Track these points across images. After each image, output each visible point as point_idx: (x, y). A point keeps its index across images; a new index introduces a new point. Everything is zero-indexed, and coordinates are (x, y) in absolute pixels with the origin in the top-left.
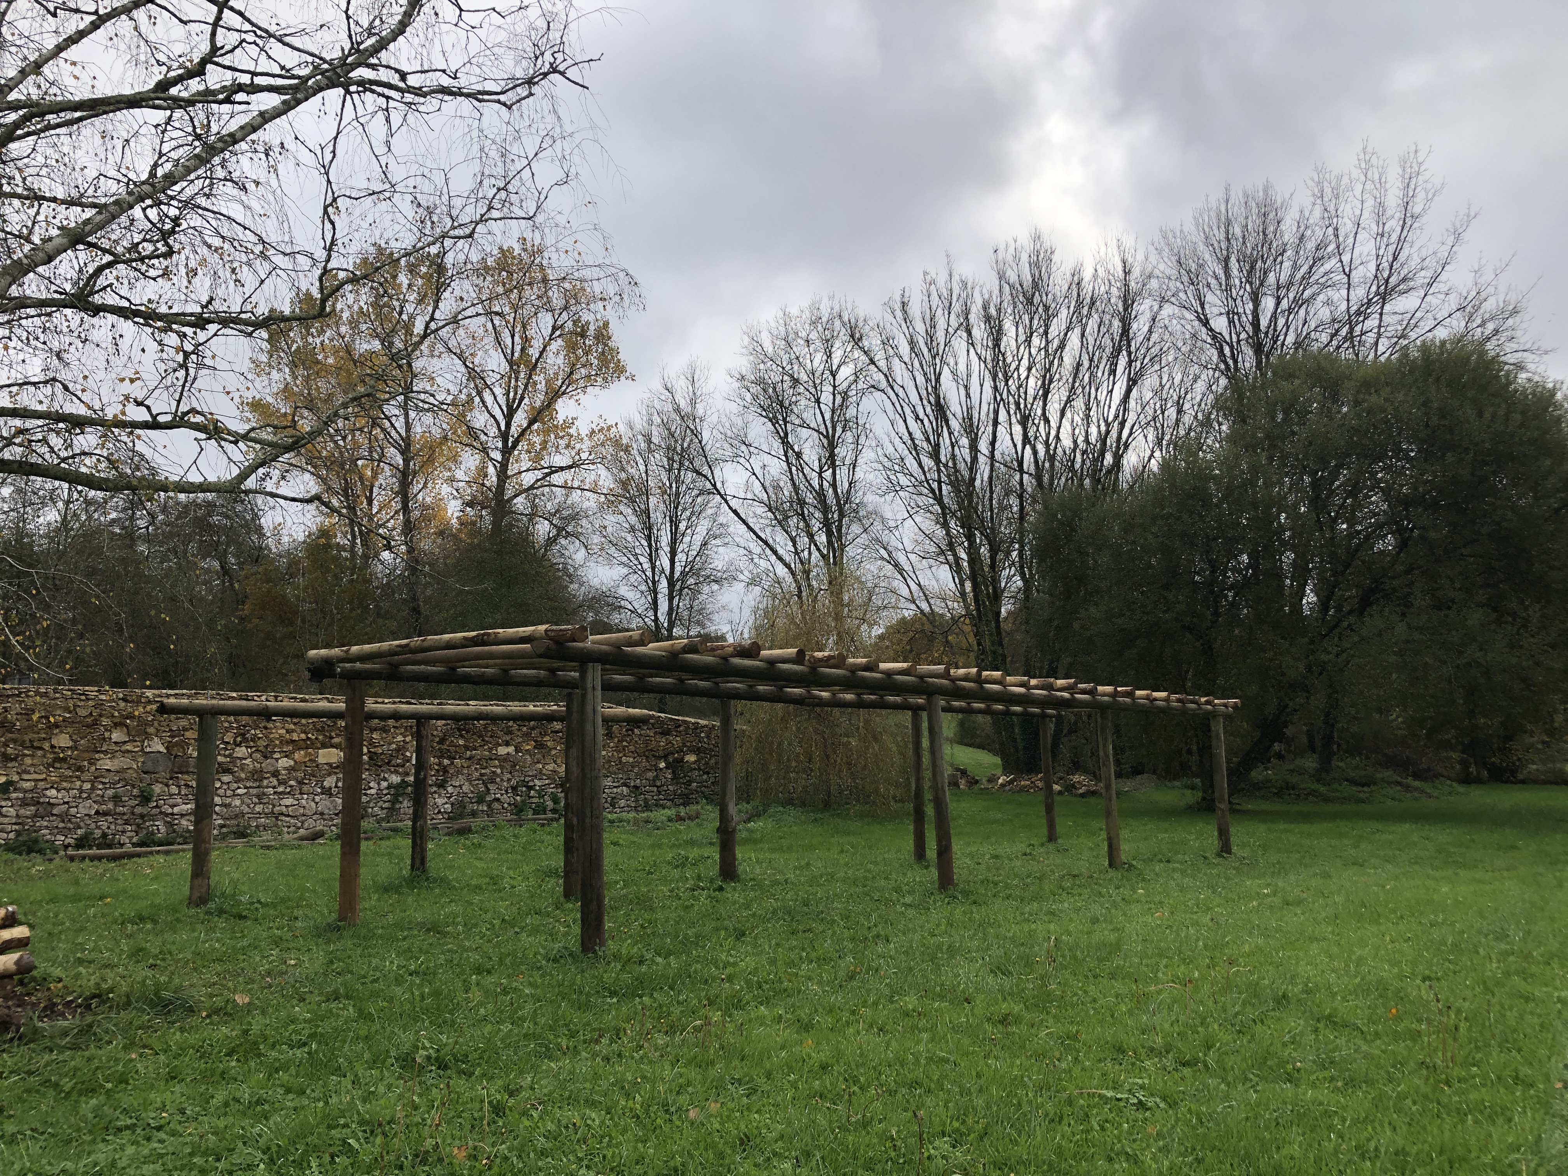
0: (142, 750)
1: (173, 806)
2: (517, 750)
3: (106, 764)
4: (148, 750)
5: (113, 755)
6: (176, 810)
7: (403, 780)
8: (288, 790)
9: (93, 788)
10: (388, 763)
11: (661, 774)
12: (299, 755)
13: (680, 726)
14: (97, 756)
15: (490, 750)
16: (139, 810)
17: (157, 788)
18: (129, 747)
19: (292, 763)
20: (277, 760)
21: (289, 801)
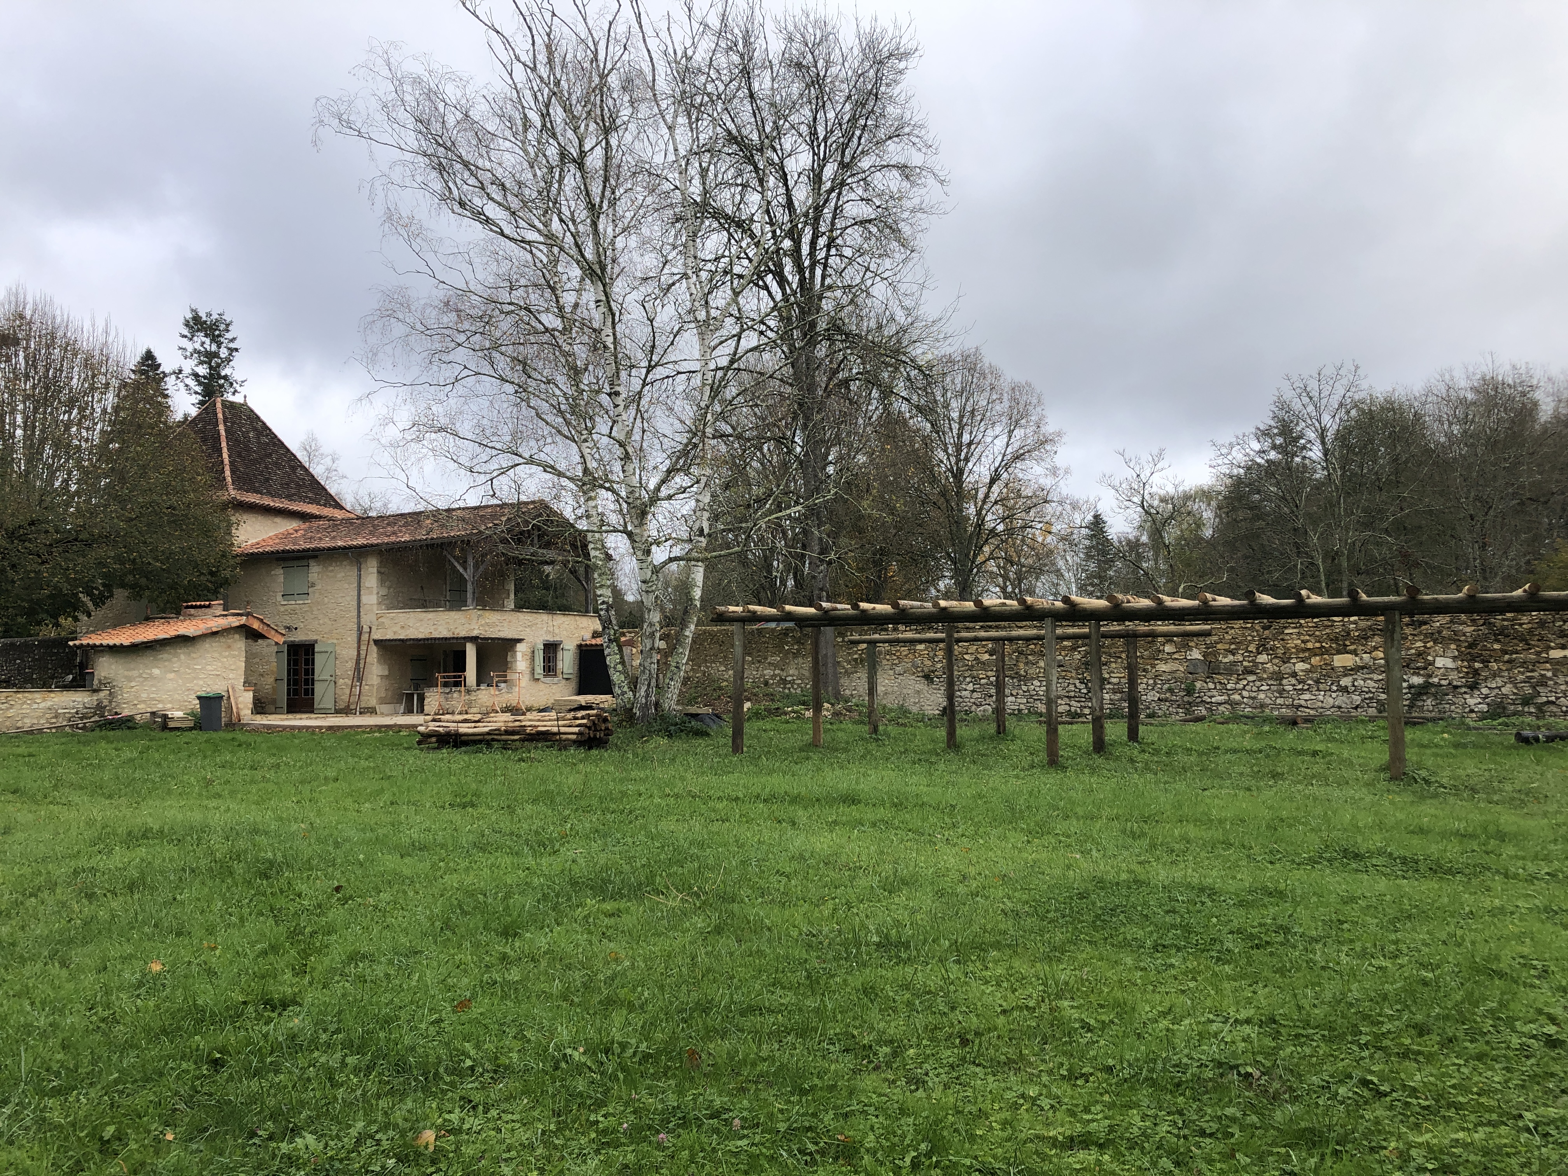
0: (1186, 658)
1: (1211, 697)
3: (1162, 667)
4: (1191, 657)
5: (1166, 661)
6: (1213, 700)
8: (1306, 687)
9: (1155, 684)
12: (1315, 660)
14: (1156, 662)
16: (1186, 699)
17: (1198, 685)
18: (1176, 656)
19: (1308, 666)
20: (1294, 664)
21: (1307, 696)
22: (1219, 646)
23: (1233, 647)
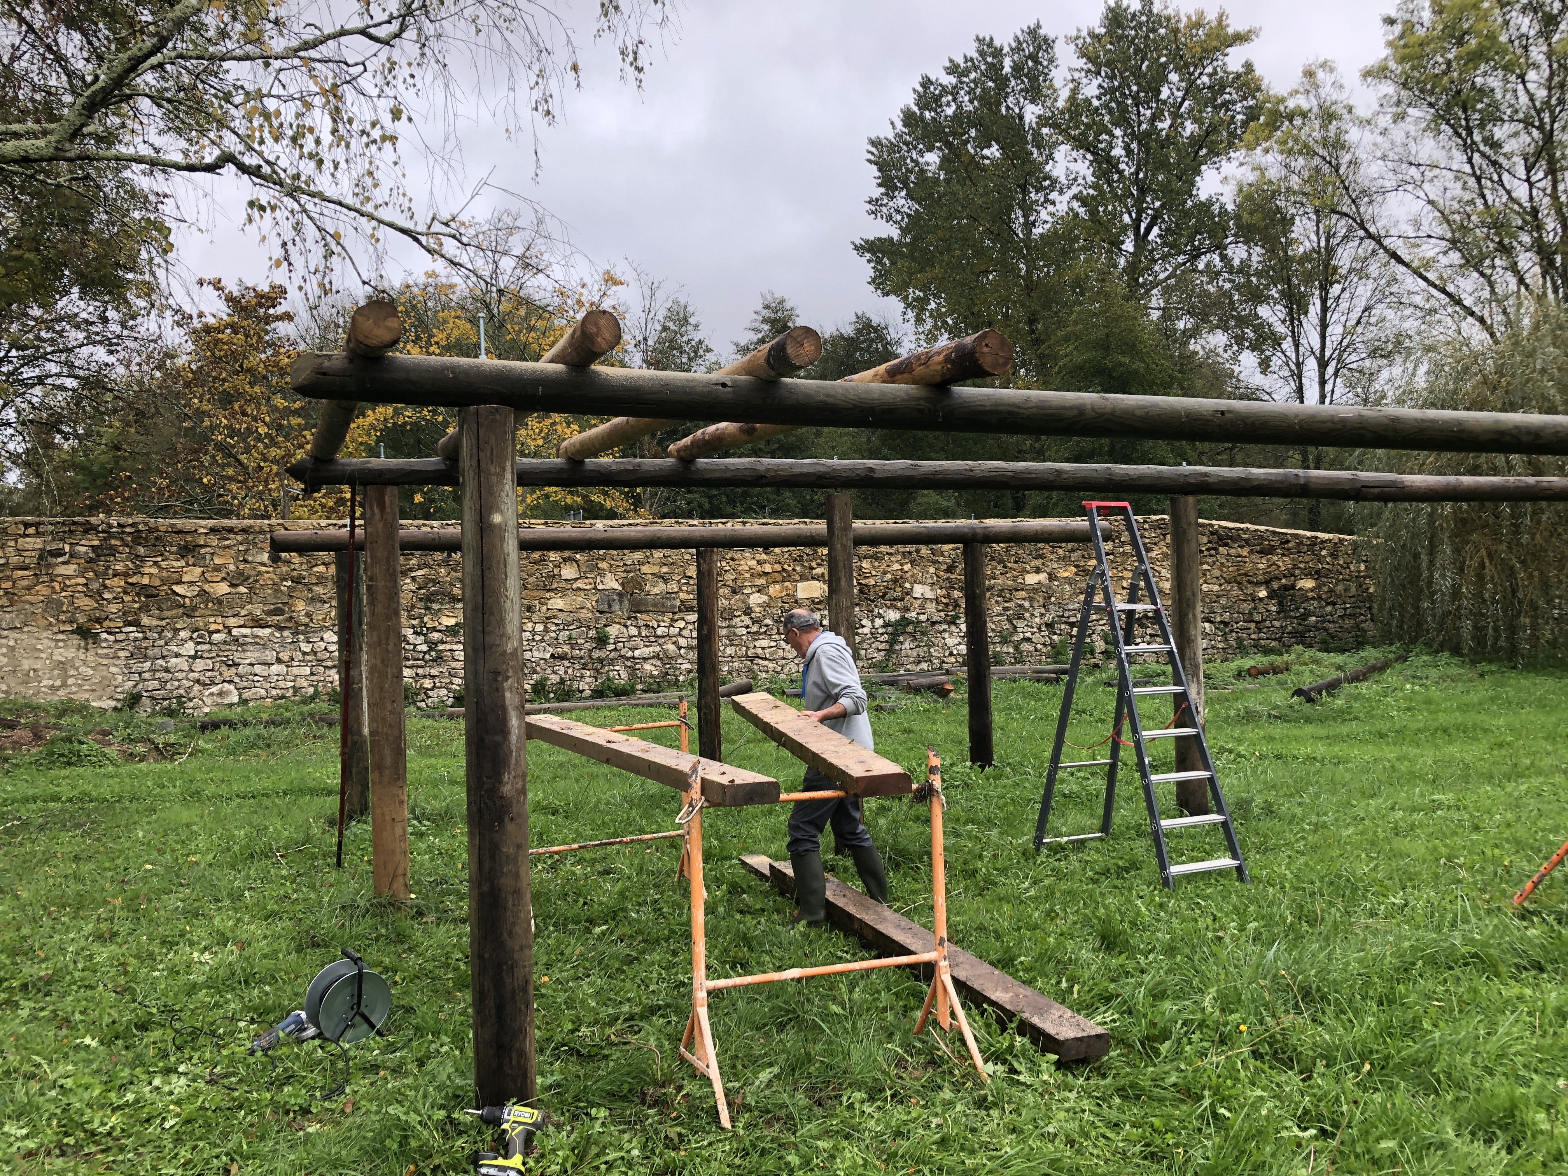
0: (595, 588)
1: (633, 649)
2: (1052, 577)
3: (557, 603)
4: (600, 587)
5: (563, 593)
6: (637, 653)
7: (903, 618)
8: (763, 629)
9: (546, 630)
10: (883, 597)
11: (1261, 606)
12: (774, 590)
13: (1288, 542)
14: (548, 595)
15: (1015, 579)
16: (596, 654)
17: (613, 631)
18: (580, 584)
19: (765, 598)
20: (748, 595)
21: (765, 643)
22: (645, 569)
23: (665, 569)
